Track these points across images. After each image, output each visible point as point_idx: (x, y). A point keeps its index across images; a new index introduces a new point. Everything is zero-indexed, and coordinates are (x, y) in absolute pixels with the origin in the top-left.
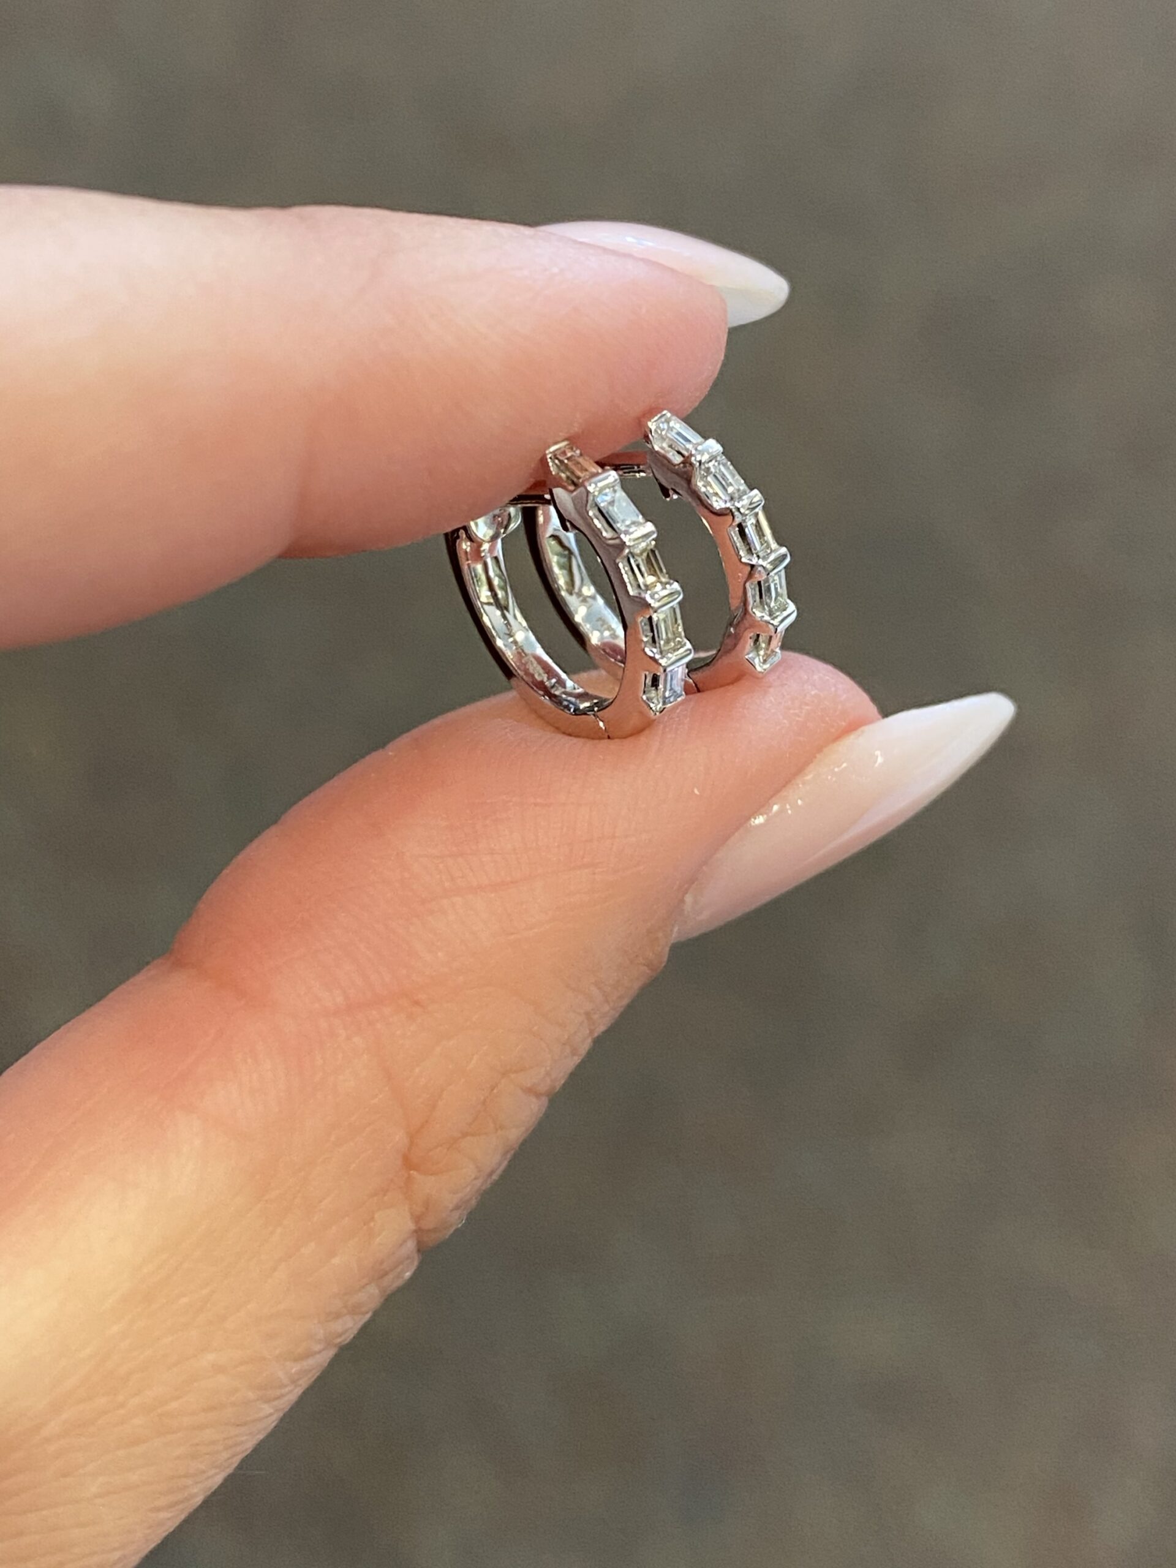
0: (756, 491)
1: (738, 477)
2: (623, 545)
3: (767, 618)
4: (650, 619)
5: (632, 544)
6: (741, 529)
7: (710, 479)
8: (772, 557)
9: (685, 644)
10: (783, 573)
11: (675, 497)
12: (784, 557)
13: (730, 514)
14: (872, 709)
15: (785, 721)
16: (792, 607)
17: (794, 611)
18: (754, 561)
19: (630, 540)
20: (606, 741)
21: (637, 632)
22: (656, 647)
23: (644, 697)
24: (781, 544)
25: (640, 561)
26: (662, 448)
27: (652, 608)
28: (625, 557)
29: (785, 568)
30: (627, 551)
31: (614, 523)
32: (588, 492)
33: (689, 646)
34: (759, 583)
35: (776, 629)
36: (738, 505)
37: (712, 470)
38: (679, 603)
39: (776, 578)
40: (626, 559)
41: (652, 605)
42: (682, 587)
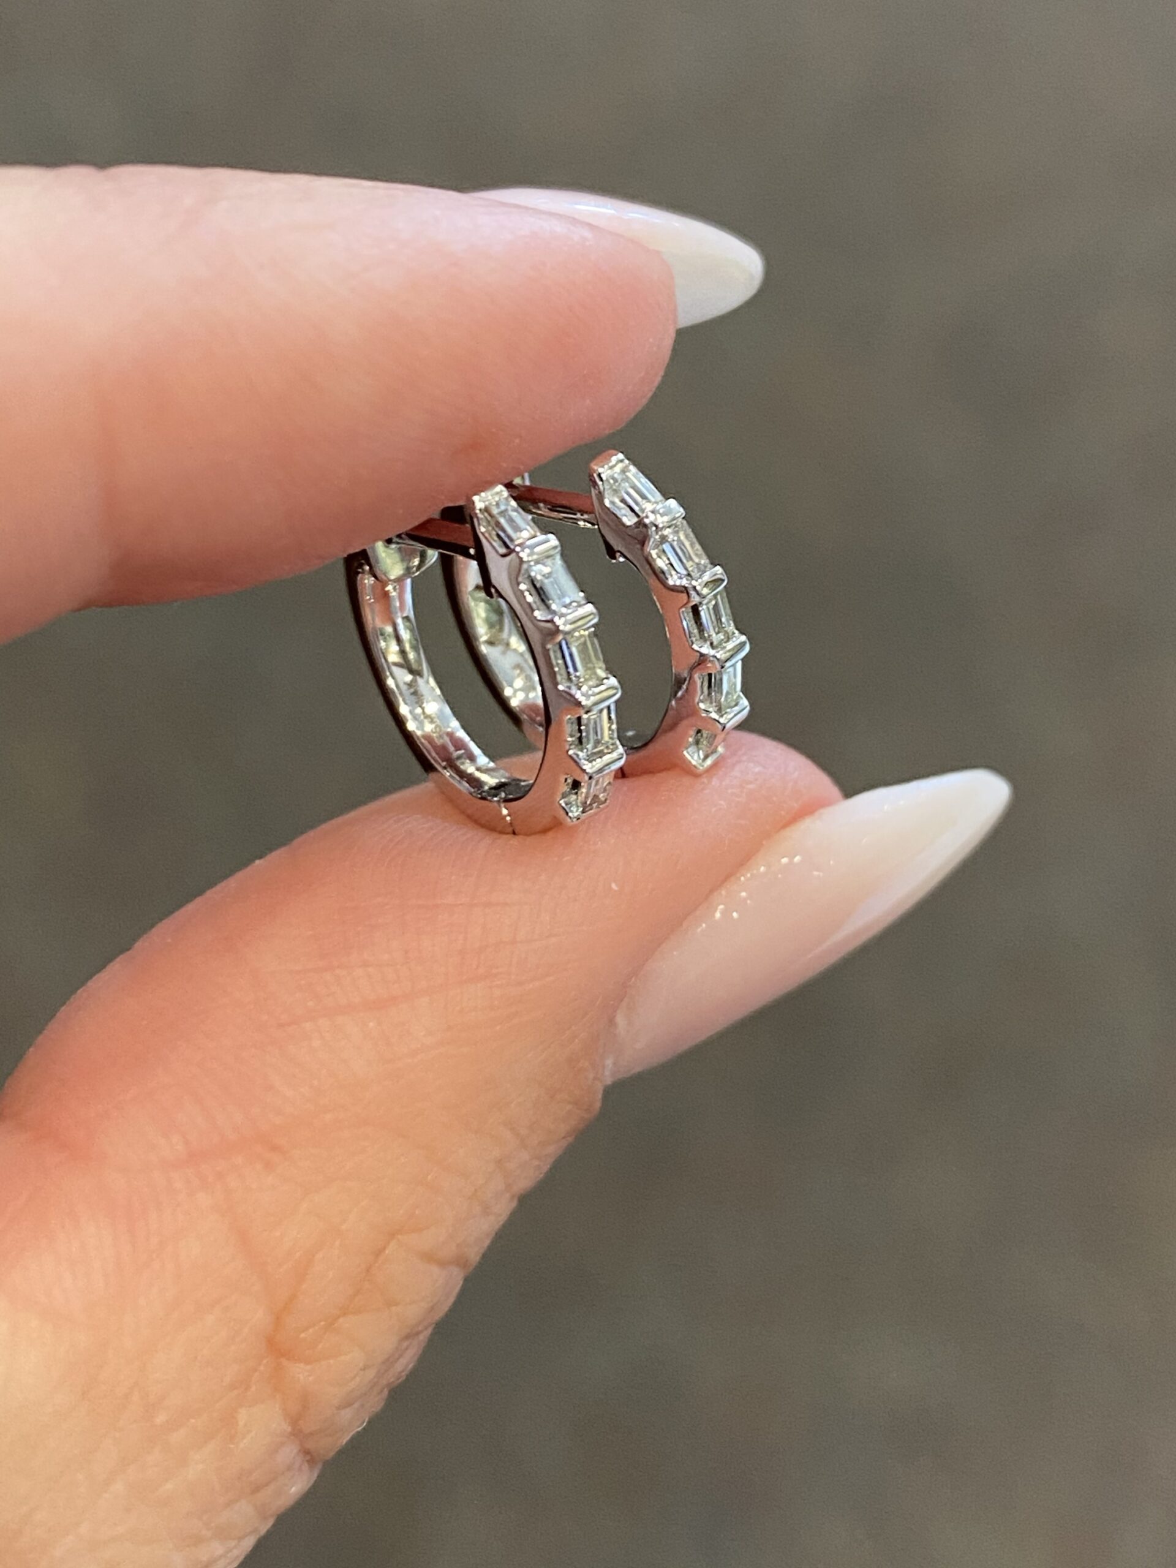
0: (718, 568)
1: (698, 546)
2: (557, 630)
3: (714, 715)
4: (579, 719)
5: (568, 628)
6: (695, 610)
7: (666, 547)
8: (730, 645)
9: (617, 748)
10: (739, 666)
11: (622, 559)
12: (743, 644)
13: (685, 591)
14: (834, 791)
15: (722, 802)
16: (745, 702)
17: (746, 707)
18: (706, 650)
19: (564, 624)
20: (510, 836)
21: (560, 731)
22: (582, 751)
23: (562, 802)
24: (742, 633)
25: (574, 650)
26: (613, 503)
27: (583, 707)
28: (557, 643)
29: (743, 660)
30: (560, 637)
31: (549, 600)
32: (521, 559)
33: (621, 750)
34: (710, 675)
35: (724, 727)
36: (694, 583)
37: (670, 539)
38: (616, 702)
39: (731, 670)
40: (558, 646)
41: (583, 703)
42: (619, 682)
